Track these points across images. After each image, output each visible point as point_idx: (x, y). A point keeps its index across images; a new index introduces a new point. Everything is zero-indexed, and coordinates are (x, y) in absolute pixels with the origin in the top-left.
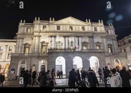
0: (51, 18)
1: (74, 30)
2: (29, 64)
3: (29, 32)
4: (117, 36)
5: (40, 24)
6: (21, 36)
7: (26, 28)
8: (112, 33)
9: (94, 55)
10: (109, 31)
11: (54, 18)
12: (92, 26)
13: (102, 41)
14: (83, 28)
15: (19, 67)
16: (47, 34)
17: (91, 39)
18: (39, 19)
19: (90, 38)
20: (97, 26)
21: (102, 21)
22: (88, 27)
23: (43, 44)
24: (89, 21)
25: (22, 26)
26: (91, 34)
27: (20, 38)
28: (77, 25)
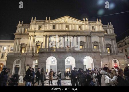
0: (47, 18)
1: (70, 29)
2: (23, 63)
3: (26, 32)
4: (116, 35)
5: (36, 24)
6: (18, 36)
7: (23, 29)
8: (112, 33)
9: (88, 55)
10: (108, 30)
11: (50, 18)
12: (90, 25)
13: (100, 40)
14: (80, 27)
15: (14, 66)
16: (42, 33)
17: (88, 39)
18: (35, 19)
19: (88, 37)
20: (95, 25)
21: (100, 20)
22: (85, 26)
23: (38, 44)
24: (87, 20)
25: (20, 27)
26: (89, 33)
27: (17, 39)
28: (73, 24)
